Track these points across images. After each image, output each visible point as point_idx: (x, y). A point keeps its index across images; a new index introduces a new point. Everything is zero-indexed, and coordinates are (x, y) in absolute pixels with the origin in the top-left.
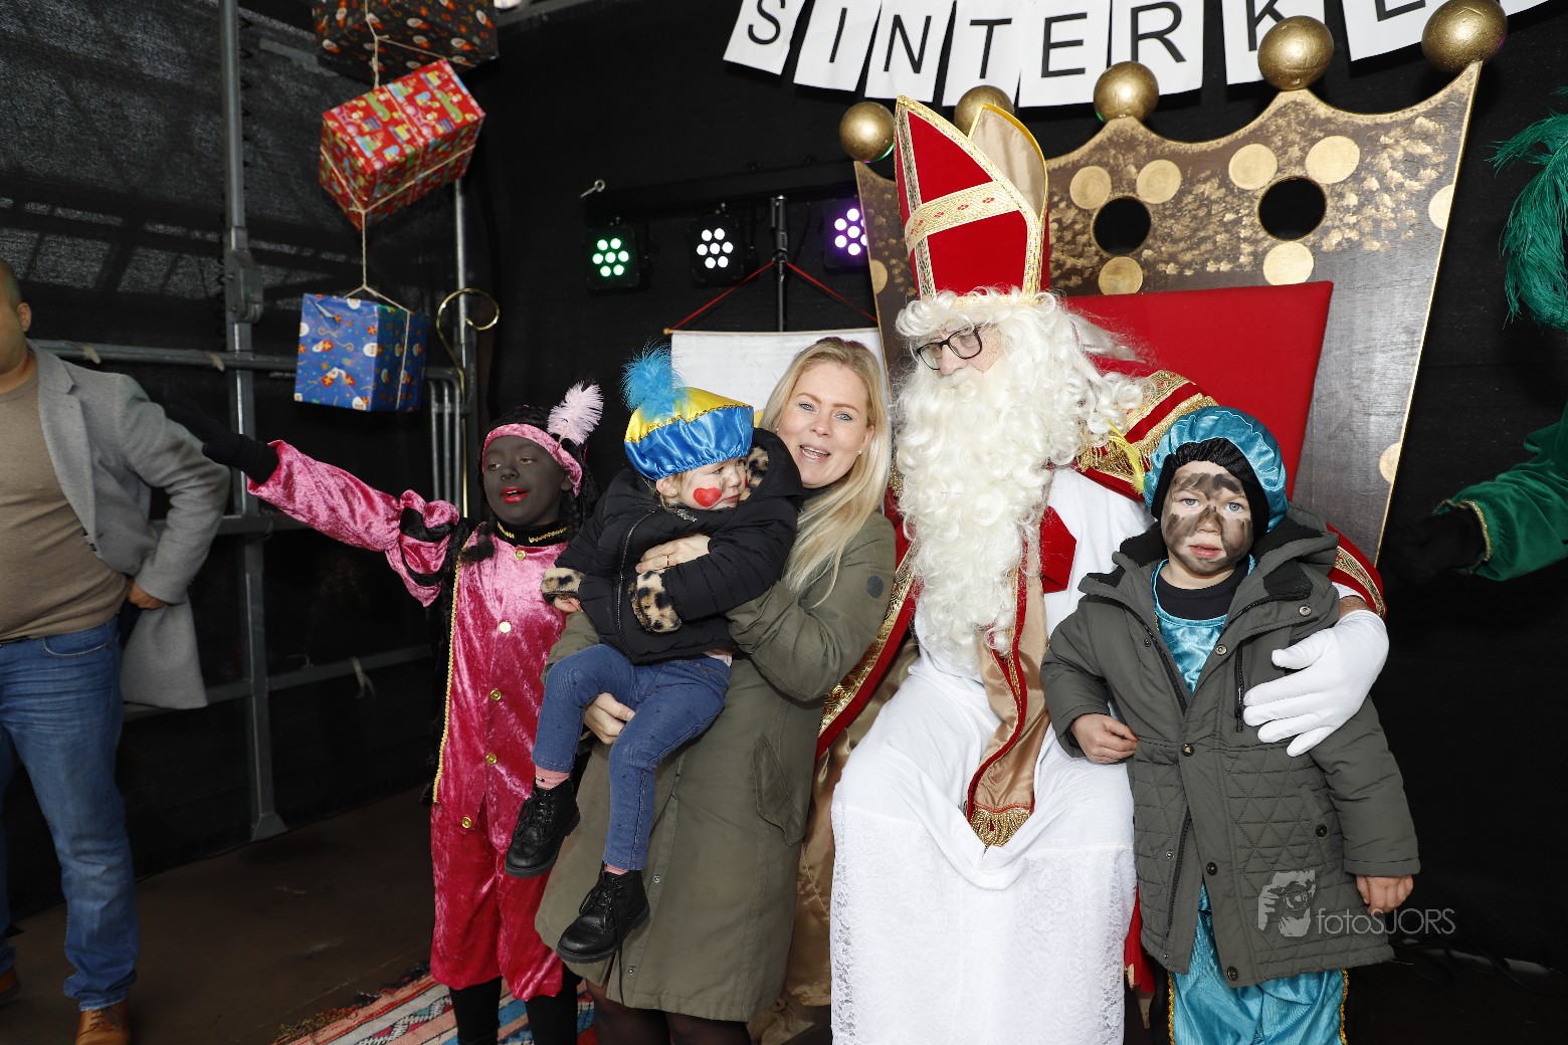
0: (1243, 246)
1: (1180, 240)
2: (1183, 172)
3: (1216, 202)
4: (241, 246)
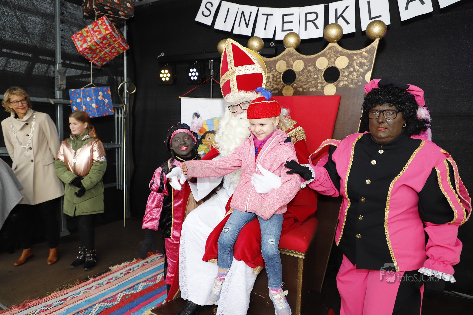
0: (319, 84)
1: (303, 82)
2: (305, 63)
3: (313, 72)
4: (60, 69)
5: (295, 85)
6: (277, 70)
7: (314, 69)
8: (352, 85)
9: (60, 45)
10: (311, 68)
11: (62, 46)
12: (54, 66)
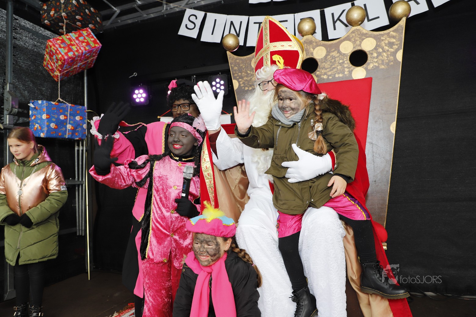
1: (328, 68)
2: (327, 49)
3: (337, 57)
5: (318, 73)
7: (338, 54)
8: (382, 66)
9: (12, 63)
10: (335, 54)
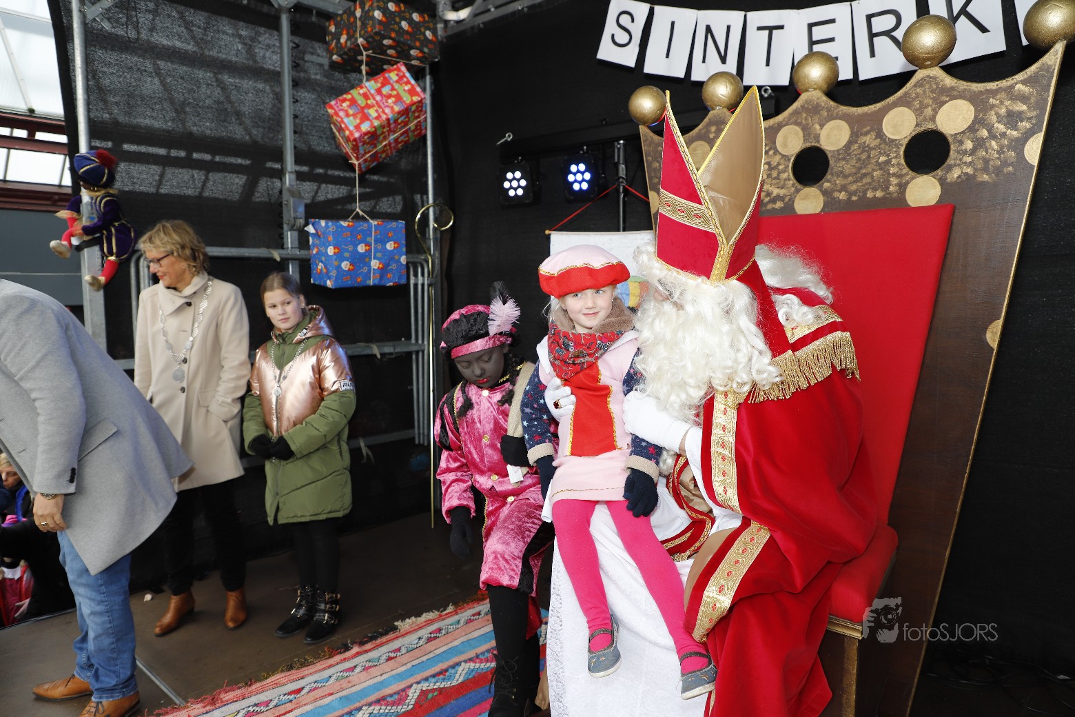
0: (891, 179)
1: (849, 176)
2: (851, 128)
3: (874, 149)
4: (292, 183)
5: (827, 185)
6: (778, 151)
7: (879, 140)
8: (985, 176)
9: (292, 132)
10: (869, 140)
11: (297, 135)
12: (281, 180)
